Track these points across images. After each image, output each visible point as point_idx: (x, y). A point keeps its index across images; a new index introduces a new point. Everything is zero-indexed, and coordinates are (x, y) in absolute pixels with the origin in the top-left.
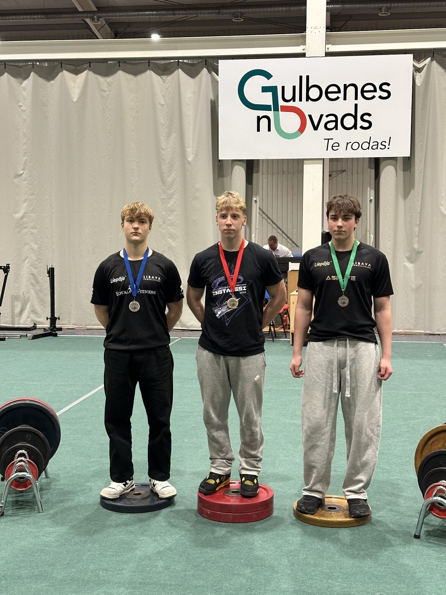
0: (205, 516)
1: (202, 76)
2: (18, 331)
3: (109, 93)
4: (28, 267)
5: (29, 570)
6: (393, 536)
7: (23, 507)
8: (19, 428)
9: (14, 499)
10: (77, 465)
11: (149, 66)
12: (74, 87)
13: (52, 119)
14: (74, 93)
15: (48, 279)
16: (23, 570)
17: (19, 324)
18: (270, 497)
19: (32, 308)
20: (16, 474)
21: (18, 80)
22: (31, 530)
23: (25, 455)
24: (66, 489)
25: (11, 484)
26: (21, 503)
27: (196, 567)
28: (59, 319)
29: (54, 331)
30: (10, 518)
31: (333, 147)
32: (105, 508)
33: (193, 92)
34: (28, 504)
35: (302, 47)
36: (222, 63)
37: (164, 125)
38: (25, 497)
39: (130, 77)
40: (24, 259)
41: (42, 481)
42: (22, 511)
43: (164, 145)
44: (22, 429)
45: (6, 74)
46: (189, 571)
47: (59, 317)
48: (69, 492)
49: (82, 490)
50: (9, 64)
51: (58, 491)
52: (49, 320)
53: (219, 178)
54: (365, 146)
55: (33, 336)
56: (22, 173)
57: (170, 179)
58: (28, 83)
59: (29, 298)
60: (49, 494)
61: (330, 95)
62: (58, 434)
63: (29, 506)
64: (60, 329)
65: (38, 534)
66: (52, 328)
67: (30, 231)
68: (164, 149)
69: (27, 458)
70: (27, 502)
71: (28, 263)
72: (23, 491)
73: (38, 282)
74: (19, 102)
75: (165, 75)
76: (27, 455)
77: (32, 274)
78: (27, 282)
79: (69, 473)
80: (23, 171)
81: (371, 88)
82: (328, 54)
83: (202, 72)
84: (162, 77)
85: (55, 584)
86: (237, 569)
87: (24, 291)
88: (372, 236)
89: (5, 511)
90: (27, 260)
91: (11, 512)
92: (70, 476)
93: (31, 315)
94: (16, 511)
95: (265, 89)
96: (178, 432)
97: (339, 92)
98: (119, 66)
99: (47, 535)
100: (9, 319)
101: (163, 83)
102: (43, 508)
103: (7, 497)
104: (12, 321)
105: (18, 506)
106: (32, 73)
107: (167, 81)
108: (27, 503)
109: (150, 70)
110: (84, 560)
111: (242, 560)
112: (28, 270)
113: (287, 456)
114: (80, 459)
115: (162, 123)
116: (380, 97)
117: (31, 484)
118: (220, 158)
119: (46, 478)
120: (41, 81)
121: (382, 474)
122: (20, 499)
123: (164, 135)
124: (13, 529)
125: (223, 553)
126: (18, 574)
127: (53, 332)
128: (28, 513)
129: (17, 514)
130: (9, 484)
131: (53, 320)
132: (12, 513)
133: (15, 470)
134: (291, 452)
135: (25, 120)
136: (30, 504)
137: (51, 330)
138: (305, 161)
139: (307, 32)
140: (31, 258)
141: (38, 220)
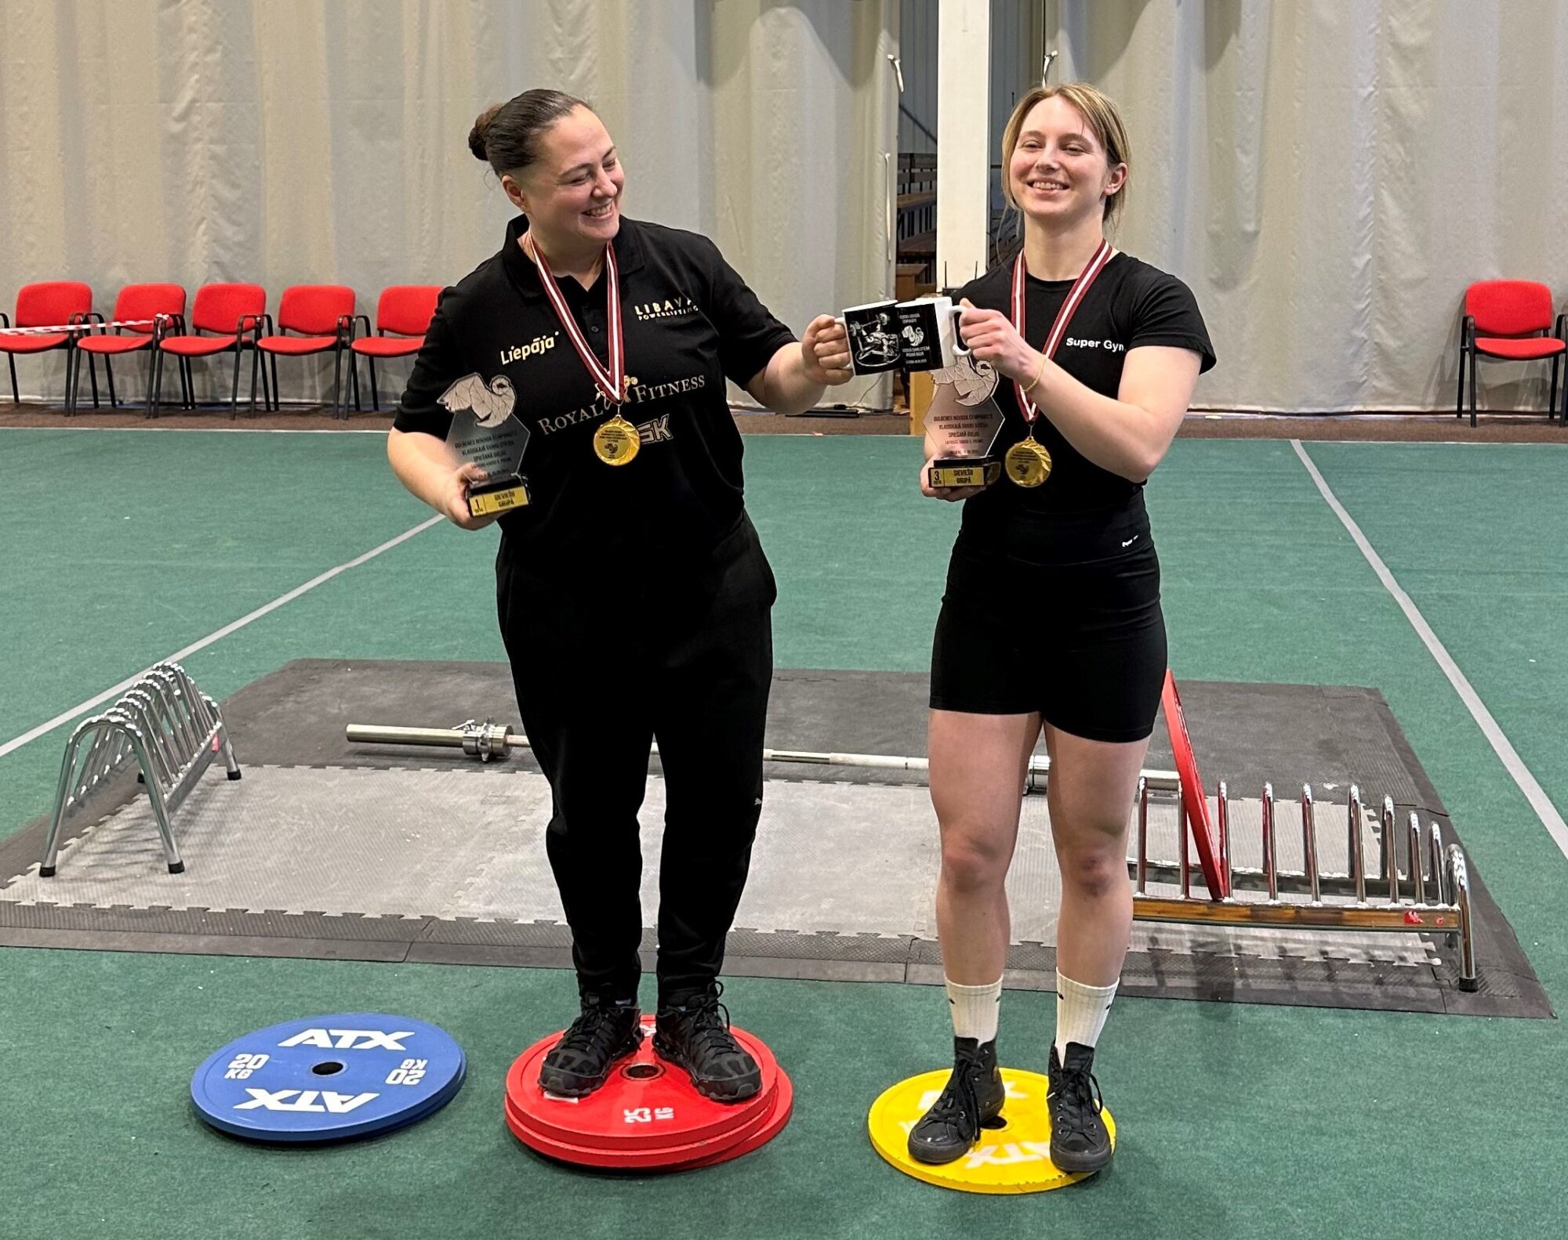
4: (206, 243)
40: (194, 225)
57: (572, 7)
67: (209, 150)
71: (204, 234)
77: (216, 263)
90: (203, 227)
112: (205, 252)
140: (214, 222)
141: (230, 119)
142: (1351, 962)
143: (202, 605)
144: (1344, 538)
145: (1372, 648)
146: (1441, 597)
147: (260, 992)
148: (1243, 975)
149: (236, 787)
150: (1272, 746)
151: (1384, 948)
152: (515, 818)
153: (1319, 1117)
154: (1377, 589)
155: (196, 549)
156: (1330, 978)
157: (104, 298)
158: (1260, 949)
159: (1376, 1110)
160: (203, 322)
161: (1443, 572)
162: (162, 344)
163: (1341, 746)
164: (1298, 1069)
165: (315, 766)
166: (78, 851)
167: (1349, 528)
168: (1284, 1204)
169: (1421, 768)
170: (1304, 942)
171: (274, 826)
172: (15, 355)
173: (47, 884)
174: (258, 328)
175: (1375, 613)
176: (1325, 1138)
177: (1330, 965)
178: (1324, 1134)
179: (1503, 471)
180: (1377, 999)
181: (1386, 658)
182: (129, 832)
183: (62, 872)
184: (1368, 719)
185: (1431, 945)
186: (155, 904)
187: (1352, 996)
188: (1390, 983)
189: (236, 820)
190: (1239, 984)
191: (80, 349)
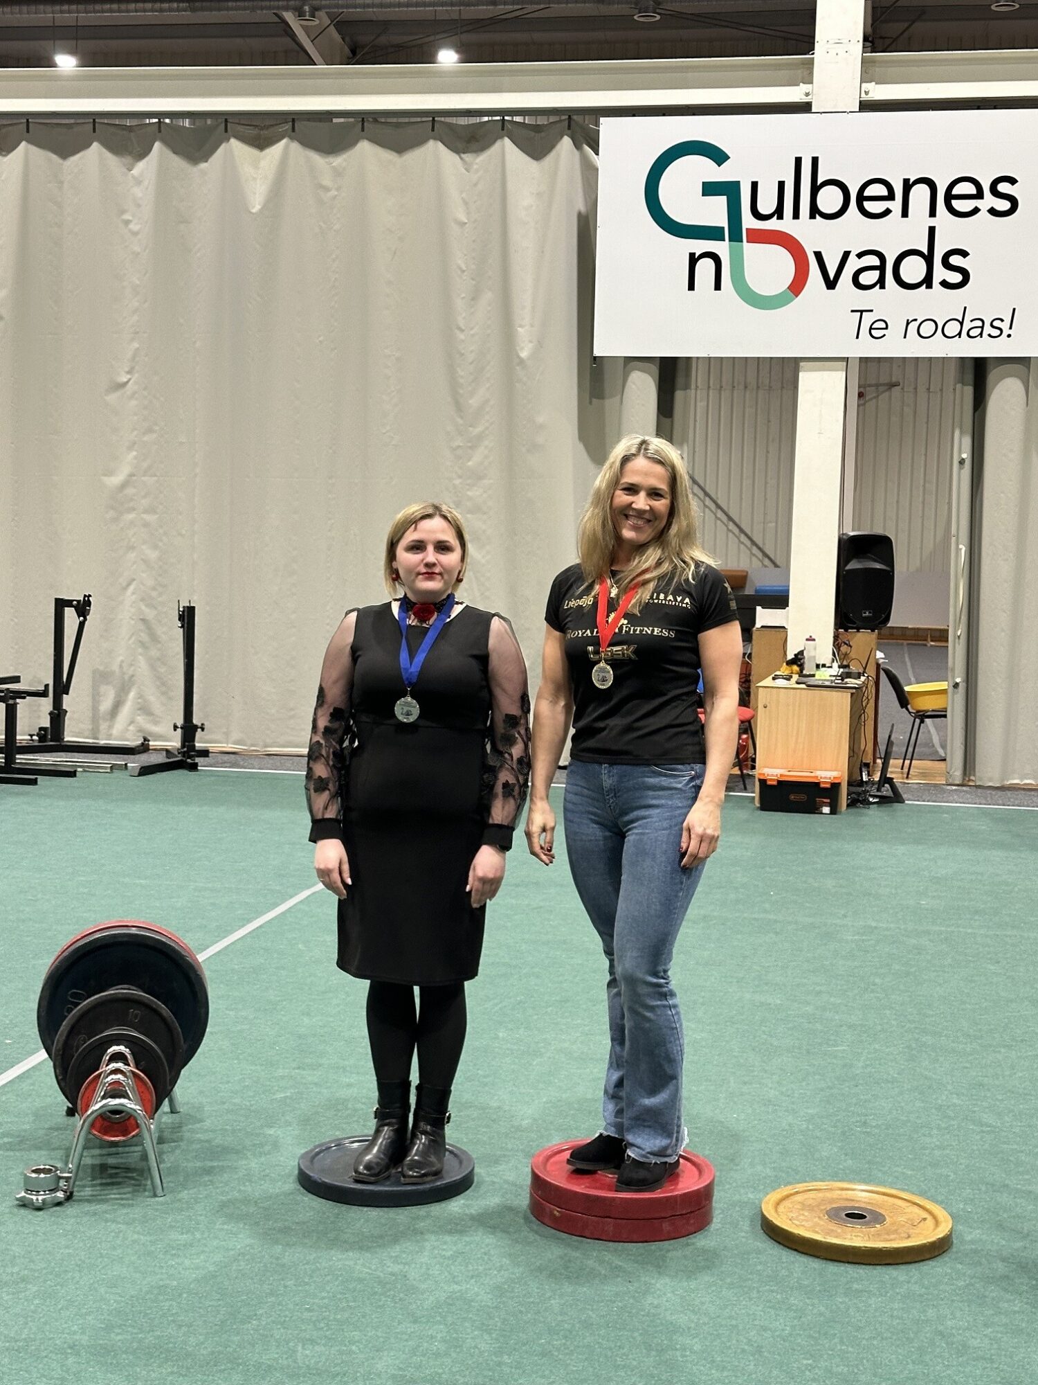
0: (546, 1220)
1: (558, 155)
2: (107, 756)
3: (336, 193)
4: (134, 602)
5: (132, 1334)
6: (1006, 1290)
7: (118, 1180)
8: (112, 992)
9: (97, 1161)
10: (242, 1084)
11: (433, 130)
12: (255, 179)
13: (198, 254)
14: (255, 193)
15: (179, 634)
16: (118, 1334)
17: (109, 737)
18: (706, 1184)
19: (139, 700)
20: (104, 1102)
21: (123, 159)
22: (136, 1236)
23: (126, 1057)
24: (218, 1141)
25: (92, 1125)
26: (114, 1171)
27: (524, 1344)
28: (203, 729)
29: (190, 757)
30: (87, 1207)
31: (872, 331)
32: (309, 1192)
33: (537, 194)
34: (130, 1175)
35: (804, 88)
36: (607, 126)
37: (464, 271)
38: (122, 1158)
39: (387, 155)
40: (124, 584)
41: (163, 1120)
42: (115, 1191)
43: (464, 318)
44: (120, 995)
45: (95, 145)
46: (509, 1355)
47: (202, 724)
48: (225, 1150)
49: (254, 1145)
50: (102, 121)
51: (198, 1146)
52: (179, 730)
53: (594, 400)
54: (952, 329)
55: (142, 768)
56: (125, 380)
57: (474, 402)
58: (146, 168)
59: (133, 676)
60: (178, 1152)
61: (869, 206)
62: (203, 1011)
63: (132, 1178)
64: (205, 753)
65: (153, 1249)
66: (185, 749)
68: (463, 328)
69: (129, 1065)
70: (128, 1169)
71: (133, 593)
72: (119, 1142)
73: (154, 638)
74: (123, 212)
75: (469, 152)
76: (129, 1056)
77: (143, 620)
78: (130, 639)
79: (224, 1103)
80: (129, 376)
81: (969, 189)
82: (867, 106)
83: (558, 147)
84: (463, 155)
85: (192, 1370)
86: (624, 1354)
87: (122, 661)
88: (963, 549)
89: (75, 1189)
90: (132, 588)
91: (90, 1193)
92: (228, 1111)
93: (139, 718)
94: (101, 1190)
95: (710, 189)
96: (484, 1014)
97: (891, 196)
98: (363, 130)
99: (174, 1252)
100: (87, 726)
101: (465, 171)
102: (164, 1185)
103: (82, 1156)
104: (93, 729)
105: (106, 1179)
106: (157, 145)
107: (475, 167)
108: (126, 1172)
109: (435, 139)
110: (262, 1315)
111: (636, 1334)
112: (133, 610)
113: (745, 1083)
114: (251, 1070)
115: (460, 268)
116: (993, 212)
117: (138, 1126)
118: (597, 353)
119: (172, 1112)
120: (177, 162)
121: (978, 1137)
122: (111, 1161)
123: (463, 295)
124: (93, 1232)
125: (591, 1313)
126: (106, 1341)
127: (189, 760)
128: (128, 1196)
129: (103, 1197)
130: (86, 1124)
131: (189, 730)
132: (93, 1196)
133: (102, 1093)
134: (756, 1073)
135: (139, 254)
136: (135, 1175)
137: (184, 754)
138: (802, 364)
139: (816, 51)
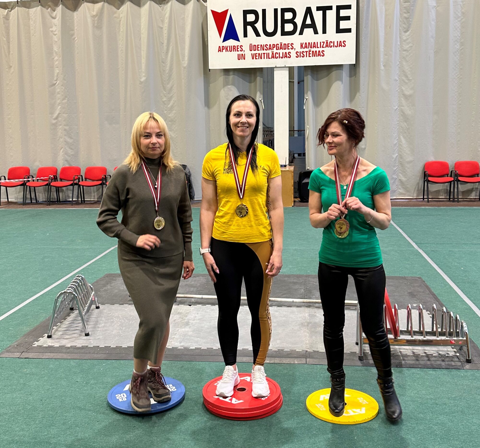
67: (64, 128)
140: (65, 149)
141: (70, 119)
142: (434, 355)
143: (76, 259)
144: (400, 235)
145: (416, 265)
146: (432, 251)
147: (119, 370)
148: (404, 360)
149: (99, 311)
150: (395, 294)
151: (442, 351)
152: (182, 318)
153: (436, 399)
154: (412, 249)
155: (70, 243)
156: (429, 360)
157: (34, 171)
158: (407, 352)
159: (451, 397)
160: (62, 178)
161: (430, 244)
162: (51, 184)
163: (415, 294)
164: (426, 386)
165: (120, 304)
166: (56, 330)
167: (400, 231)
168: (431, 425)
169: (439, 299)
170: (419, 350)
171: (113, 322)
172: (8, 188)
173: (49, 340)
174: (79, 179)
175: (414, 256)
176: (438, 406)
177: (428, 356)
178: (438, 405)
179: (440, 215)
180: (443, 366)
181: (421, 268)
182: (71, 325)
183: (53, 336)
184: (420, 286)
185: (455, 350)
186: (83, 345)
187: (436, 365)
188: (446, 361)
189: (101, 320)
190: (403, 362)
191: (27, 186)
